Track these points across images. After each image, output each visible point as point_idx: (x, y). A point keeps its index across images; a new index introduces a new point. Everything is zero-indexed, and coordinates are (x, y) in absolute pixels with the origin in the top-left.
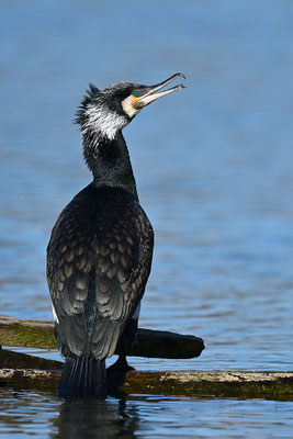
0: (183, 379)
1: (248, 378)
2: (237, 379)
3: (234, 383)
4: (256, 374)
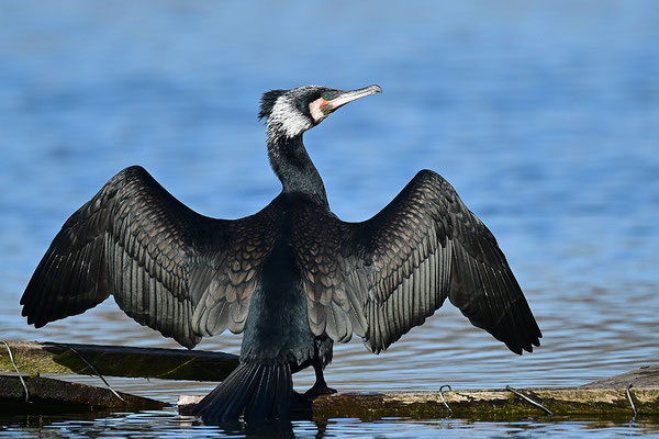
0: (407, 401)
1: (477, 397)
2: (465, 399)
3: (463, 403)
4: (486, 394)
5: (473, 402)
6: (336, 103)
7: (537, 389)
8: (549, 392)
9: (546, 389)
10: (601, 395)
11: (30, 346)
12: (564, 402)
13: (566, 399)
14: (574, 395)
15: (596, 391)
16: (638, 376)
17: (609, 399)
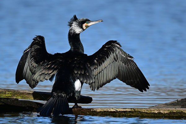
0: (98, 111)
1: (118, 110)
2: (115, 110)
3: (114, 112)
4: (121, 109)
5: (117, 112)
6: (89, 24)
7: (135, 108)
8: (139, 109)
9: (138, 108)
10: (154, 110)
11: (27, 92)
12: (143, 112)
13: (143, 111)
14: (146, 110)
15: (152, 109)
16: (164, 105)
17: (156, 112)
